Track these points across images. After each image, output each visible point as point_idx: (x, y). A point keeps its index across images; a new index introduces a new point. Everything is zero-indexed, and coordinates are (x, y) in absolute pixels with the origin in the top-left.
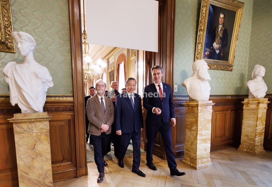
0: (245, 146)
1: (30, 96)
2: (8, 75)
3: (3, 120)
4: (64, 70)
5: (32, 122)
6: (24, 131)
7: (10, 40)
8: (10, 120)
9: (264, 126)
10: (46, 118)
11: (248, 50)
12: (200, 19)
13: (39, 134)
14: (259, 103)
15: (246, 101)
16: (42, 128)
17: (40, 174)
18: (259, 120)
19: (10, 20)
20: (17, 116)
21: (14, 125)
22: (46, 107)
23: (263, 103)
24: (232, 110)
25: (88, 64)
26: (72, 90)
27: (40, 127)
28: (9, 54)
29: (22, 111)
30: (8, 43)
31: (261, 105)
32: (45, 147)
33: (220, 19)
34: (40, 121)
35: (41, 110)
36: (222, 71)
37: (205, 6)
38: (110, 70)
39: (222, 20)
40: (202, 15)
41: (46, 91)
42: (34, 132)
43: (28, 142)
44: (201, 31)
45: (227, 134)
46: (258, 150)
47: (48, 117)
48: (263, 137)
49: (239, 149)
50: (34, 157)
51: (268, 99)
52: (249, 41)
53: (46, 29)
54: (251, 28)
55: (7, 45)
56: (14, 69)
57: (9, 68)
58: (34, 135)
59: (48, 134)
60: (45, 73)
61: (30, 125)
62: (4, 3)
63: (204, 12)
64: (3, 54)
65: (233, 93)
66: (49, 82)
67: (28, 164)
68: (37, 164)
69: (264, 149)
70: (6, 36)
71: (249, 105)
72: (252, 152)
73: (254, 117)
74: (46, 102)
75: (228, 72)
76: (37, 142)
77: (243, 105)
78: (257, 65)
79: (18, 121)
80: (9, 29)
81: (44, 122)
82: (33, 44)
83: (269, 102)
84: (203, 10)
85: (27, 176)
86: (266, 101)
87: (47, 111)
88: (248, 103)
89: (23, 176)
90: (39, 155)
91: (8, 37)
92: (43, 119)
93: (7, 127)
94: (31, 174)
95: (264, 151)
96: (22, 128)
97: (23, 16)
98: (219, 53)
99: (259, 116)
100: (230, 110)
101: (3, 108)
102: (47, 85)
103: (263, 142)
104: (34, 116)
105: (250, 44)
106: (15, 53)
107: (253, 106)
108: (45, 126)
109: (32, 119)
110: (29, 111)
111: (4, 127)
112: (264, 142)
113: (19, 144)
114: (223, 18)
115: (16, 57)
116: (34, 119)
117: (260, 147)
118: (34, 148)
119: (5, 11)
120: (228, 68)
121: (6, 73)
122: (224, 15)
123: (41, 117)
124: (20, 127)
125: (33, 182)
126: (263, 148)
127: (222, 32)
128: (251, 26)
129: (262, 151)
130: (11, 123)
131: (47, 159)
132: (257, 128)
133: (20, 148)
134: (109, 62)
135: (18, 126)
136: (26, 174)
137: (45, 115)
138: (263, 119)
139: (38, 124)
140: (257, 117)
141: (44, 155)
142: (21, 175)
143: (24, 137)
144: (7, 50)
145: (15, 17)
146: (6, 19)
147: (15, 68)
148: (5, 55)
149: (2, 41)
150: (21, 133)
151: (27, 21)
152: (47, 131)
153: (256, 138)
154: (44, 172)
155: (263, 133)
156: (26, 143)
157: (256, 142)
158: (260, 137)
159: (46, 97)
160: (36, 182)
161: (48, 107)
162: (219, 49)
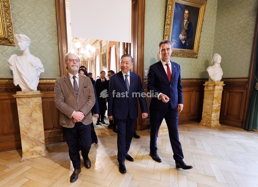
0: (205, 121)
1: (27, 79)
2: (12, 64)
3: (7, 97)
4: (53, 59)
5: (29, 97)
6: (24, 103)
7: (11, 36)
8: (14, 96)
9: (220, 104)
10: (39, 95)
11: (213, 40)
12: (167, 16)
13: (34, 106)
14: (215, 85)
15: (206, 84)
16: (36, 102)
17: (36, 134)
18: (215, 99)
19: (11, 21)
20: (18, 93)
21: (17, 99)
22: (39, 87)
23: (218, 85)
24: (196, 91)
25: (78, 49)
26: (60, 74)
27: (35, 101)
28: (10, 47)
29: (22, 90)
30: (9, 39)
31: (217, 87)
32: (38, 115)
33: (185, 15)
34: (35, 97)
35: (36, 89)
36: (188, 58)
37: (170, 4)
38: (103, 53)
39: (187, 15)
40: (169, 12)
41: (39, 75)
42: (31, 104)
43: (27, 112)
44: (168, 25)
45: (192, 111)
46: (214, 124)
47: (40, 94)
48: (219, 113)
49: (201, 123)
50: (31, 122)
51: (223, 82)
52: (213, 32)
53: (38, 27)
54: (215, 21)
55: (9, 40)
56: (15, 60)
57: (12, 59)
58: (31, 106)
59: (41, 106)
60: (38, 62)
61: (28, 100)
62: (6, 9)
63: (170, 9)
64: (6, 47)
65: (198, 77)
66: (41, 69)
67: (27, 127)
68: (33, 127)
69: (220, 123)
70: (9, 33)
71: (208, 87)
72: (209, 125)
73: (211, 97)
74: (39, 84)
75: (194, 59)
76: (33, 111)
77: (204, 87)
78: (216, 54)
79: (20, 97)
80: (10, 28)
81: (38, 98)
82: (29, 42)
83: (224, 85)
84: (169, 8)
85: (27, 135)
86: (222, 83)
87: (40, 90)
88: (207, 86)
89: (24, 134)
90: (35, 120)
91: (9, 34)
92: (37, 96)
93: (10, 102)
94: (29, 134)
95: (220, 125)
96: (22, 101)
97: (20, 17)
98: (185, 43)
99: (215, 96)
100: (195, 91)
101: (8, 87)
102: (40, 71)
103: (218, 118)
104: (31, 93)
105: (215, 34)
106: (15, 46)
107: (211, 88)
108: (39, 100)
109: (29, 95)
110: (27, 90)
111: (8, 102)
112: (220, 118)
113: (20, 113)
114: (187, 14)
115: (16, 49)
116: (31, 95)
117: (216, 122)
118: (31, 116)
119: (7, 15)
120: (194, 56)
121: (10, 63)
122: (189, 11)
123: (36, 94)
124: (21, 101)
125: (31, 139)
126: (218, 122)
127: (187, 25)
128: (215, 19)
129: (217, 124)
130: (15, 98)
131: (41, 124)
132: (213, 106)
133: (21, 115)
134: (102, 45)
135: (20, 100)
136: (26, 134)
137: (39, 93)
138: (218, 99)
139: (34, 99)
140: (213, 97)
141: (38, 120)
142: (22, 134)
143: (24, 107)
144: (9, 44)
145: (15, 19)
146: (8, 21)
147: (17, 59)
148: (7, 48)
149: (6, 37)
150: (22, 105)
151: (24, 21)
152: (40, 104)
153: (212, 114)
154: (39, 133)
155: (219, 110)
156: (25, 112)
157: (212, 117)
158: (216, 113)
159: (39, 80)
160: (33, 139)
161: (41, 87)
162: (184, 40)
